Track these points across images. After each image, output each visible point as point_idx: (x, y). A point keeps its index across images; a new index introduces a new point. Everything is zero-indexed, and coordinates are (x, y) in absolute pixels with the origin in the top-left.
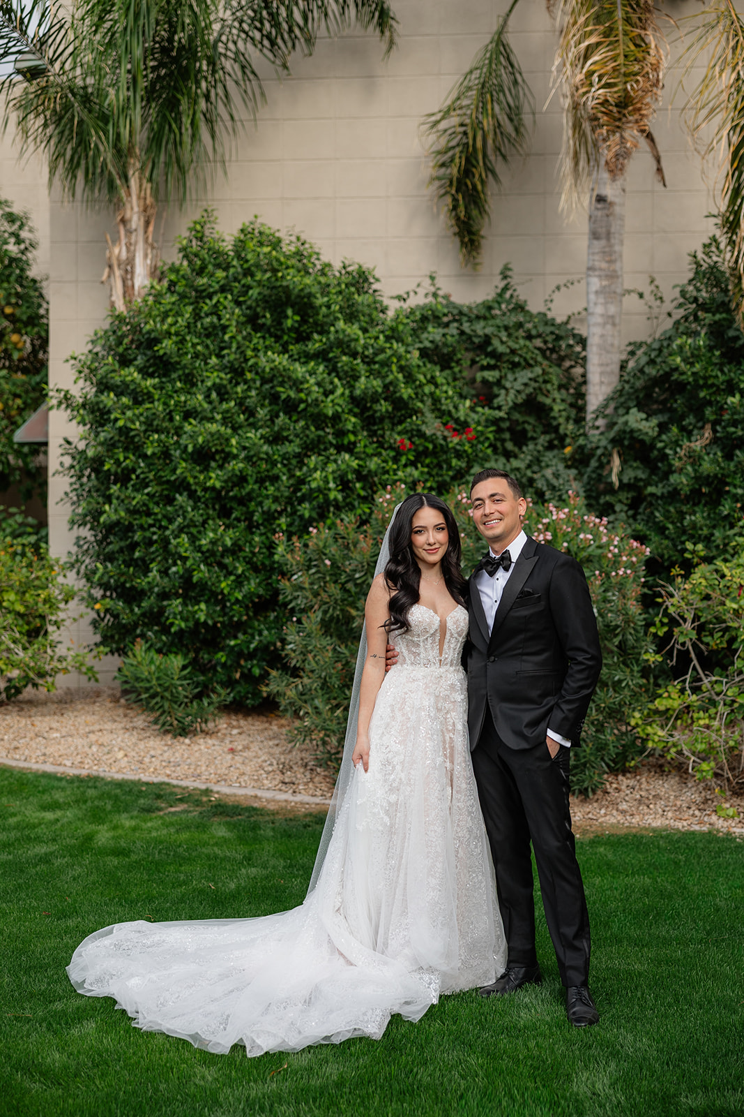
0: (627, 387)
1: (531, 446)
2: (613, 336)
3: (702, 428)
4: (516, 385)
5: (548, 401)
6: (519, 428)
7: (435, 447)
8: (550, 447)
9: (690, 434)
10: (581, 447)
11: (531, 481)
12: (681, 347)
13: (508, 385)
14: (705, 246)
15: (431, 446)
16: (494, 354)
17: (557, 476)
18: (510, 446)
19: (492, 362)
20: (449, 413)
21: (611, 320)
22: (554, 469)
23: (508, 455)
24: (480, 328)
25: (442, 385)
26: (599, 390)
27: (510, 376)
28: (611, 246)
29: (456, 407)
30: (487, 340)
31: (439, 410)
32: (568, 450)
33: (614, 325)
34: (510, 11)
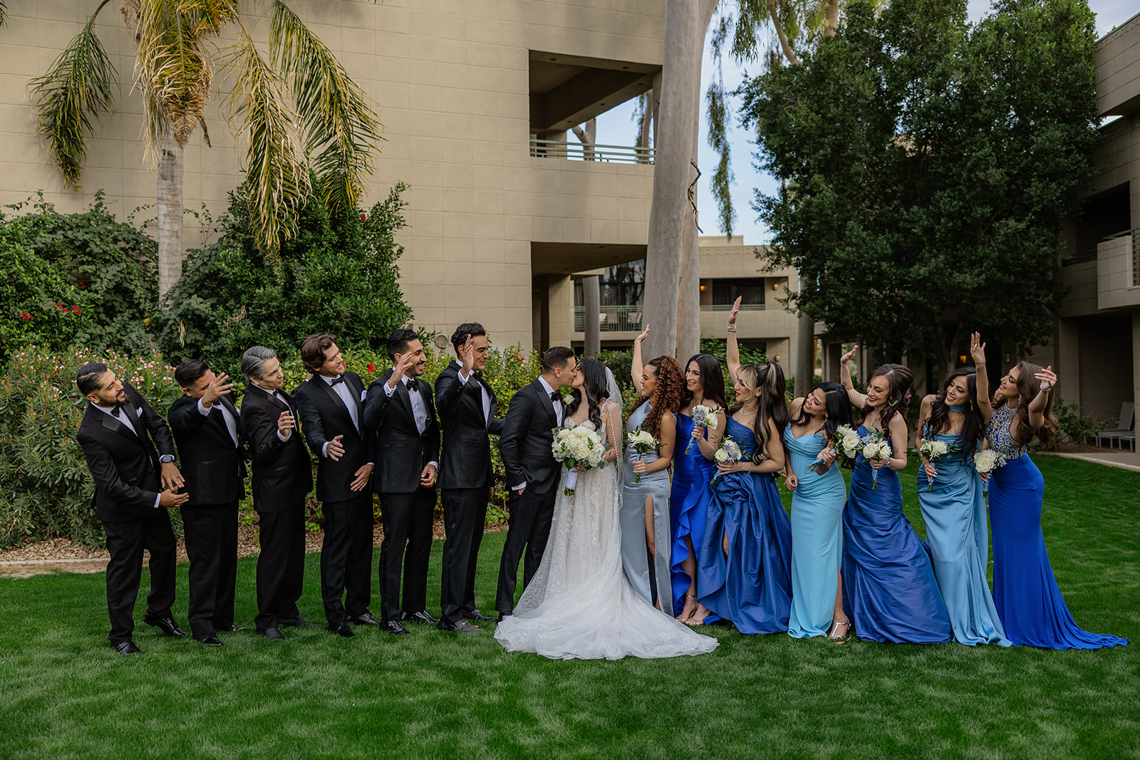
0: (188, 280)
1: (120, 318)
2: (177, 245)
3: (240, 308)
4: (109, 275)
5: (132, 287)
6: (109, 304)
7: (49, 318)
8: (133, 318)
9: (231, 311)
10: (157, 319)
11: (120, 342)
12: (225, 256)
13: (102, 276)
14: (238, 188)
15: (46, 318)
16: (90, 254)
17: (140, 338)
18: (103, 317)
19: (90, 259)
20: (59, 295)
21: (175, 234)
22: (136, 333)
23: (102, 323)
24: (81, 235)
25: (52, 274)
26: (167, 281)
27: (104, 270)
28: (175, 185)
29: (64, 290)
30: (85, 244)
31: (51, 292)
32: (146, 321)
33: (177, 237)
34: (96, 14)
